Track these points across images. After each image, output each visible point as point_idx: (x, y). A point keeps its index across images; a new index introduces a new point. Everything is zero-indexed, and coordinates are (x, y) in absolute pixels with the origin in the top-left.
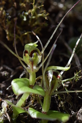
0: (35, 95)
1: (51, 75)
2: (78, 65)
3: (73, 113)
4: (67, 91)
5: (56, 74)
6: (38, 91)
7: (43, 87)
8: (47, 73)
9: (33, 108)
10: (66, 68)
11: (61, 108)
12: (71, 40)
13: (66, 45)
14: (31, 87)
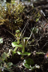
0: (20, 47)
1: (24, 41)
2: (34, 36)
3: (32, 52)
4: (30, 45)
5: (26, 40)
6: (20, 46)
7: (22, 44)
8: (23, 40)
9: (19, 51)
10: (29, 38)
11: (28, 51)
12: (31, 28)
13: (30, 30)
14: (18, 44)
